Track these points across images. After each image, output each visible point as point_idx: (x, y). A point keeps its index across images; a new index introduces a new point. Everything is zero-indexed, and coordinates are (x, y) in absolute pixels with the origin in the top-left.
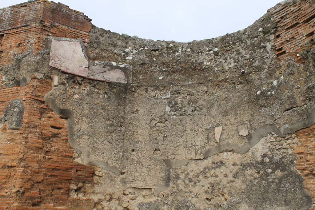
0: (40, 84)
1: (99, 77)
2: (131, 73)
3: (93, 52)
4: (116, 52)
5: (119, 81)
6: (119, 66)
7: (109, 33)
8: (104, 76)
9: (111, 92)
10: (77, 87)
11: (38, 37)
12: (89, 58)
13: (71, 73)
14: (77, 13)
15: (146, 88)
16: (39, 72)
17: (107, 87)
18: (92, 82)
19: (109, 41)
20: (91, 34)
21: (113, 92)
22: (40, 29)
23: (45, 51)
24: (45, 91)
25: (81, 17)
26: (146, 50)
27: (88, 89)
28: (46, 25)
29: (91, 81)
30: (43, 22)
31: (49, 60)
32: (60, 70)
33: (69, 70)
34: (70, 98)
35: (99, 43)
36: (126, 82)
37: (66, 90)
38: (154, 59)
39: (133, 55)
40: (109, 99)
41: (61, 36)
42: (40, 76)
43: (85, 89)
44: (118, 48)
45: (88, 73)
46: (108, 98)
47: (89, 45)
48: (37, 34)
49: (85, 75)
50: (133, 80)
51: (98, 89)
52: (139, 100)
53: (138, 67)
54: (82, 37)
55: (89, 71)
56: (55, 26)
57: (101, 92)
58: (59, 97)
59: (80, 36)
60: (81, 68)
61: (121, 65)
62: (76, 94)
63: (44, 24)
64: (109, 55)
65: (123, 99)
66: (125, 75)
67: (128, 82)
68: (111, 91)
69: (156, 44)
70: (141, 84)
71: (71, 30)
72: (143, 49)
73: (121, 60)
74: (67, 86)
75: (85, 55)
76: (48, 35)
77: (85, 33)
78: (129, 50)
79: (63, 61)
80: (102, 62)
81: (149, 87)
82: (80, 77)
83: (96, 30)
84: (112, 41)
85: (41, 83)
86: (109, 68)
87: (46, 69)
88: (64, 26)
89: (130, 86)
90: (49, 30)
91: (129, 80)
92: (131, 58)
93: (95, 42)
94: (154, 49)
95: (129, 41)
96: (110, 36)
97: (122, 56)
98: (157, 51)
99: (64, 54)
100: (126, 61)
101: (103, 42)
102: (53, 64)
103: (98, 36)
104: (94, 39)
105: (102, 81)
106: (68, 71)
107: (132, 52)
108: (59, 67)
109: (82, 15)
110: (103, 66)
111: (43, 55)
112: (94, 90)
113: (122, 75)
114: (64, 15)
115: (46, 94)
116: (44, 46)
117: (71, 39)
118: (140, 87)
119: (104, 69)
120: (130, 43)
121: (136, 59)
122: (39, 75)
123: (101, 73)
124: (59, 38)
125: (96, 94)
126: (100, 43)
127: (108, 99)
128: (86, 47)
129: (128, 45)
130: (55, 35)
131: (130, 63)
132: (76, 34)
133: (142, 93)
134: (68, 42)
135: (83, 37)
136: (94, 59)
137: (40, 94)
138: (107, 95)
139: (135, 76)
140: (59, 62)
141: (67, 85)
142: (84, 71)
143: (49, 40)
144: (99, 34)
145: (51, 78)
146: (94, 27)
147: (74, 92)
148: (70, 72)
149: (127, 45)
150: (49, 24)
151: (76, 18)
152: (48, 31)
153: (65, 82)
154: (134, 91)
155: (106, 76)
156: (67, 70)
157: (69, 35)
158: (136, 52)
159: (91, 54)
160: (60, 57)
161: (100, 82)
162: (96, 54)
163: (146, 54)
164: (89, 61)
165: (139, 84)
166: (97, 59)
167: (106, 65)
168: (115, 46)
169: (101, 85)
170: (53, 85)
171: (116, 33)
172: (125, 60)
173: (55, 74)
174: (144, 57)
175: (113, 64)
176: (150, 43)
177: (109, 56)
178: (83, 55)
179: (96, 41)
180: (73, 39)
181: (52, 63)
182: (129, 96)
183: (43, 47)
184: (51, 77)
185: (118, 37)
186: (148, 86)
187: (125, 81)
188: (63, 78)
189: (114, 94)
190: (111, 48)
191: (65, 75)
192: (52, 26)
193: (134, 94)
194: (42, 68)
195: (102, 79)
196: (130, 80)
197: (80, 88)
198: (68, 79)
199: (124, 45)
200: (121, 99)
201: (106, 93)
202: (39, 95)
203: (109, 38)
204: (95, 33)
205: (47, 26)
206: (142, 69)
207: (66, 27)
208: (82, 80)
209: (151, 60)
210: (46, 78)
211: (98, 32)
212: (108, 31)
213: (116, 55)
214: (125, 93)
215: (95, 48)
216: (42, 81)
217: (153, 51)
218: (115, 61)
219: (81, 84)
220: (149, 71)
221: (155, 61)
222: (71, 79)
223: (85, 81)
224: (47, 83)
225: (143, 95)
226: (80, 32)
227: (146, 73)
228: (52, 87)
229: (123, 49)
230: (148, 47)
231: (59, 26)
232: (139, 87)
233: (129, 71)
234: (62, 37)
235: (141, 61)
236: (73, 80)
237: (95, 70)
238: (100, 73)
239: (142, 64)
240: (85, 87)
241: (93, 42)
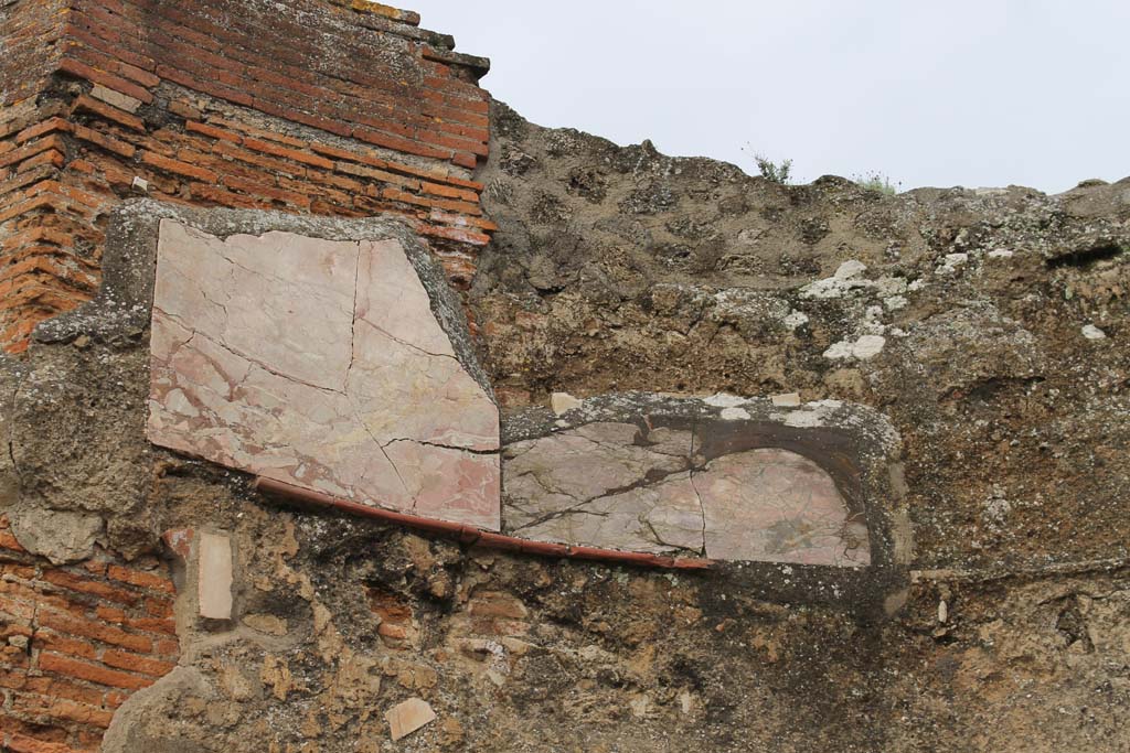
0: (64, 615)
1: (608, 527)
2: (898, 471)
3: (527, 323)
4: (736, 311)
5: (794, 556)
6: (779, 424)
7: (644, 167)
8: (656, 517)
9: (738, 662)
10: (412, 631)
11: (40, 201)
12: (499, 378)
13: (351, 504)
14: (362, 18)
15: (1060, 591)
16: (56, 499)
17: (691, 615)
18: (543, 580)
19: (658, 228)
20: (495, 176)
21: (754, 655)
22: (49, 141)
23: (107, 320)
24: (116, 679)
25: (392, 48)
26: (997, 262)
27: (518, 645)
28: (101, 110)
29: (536, 566)
30: (75, 87)
31: (147, 396)
32: (248, 475)
33: (328, 474)
34: (353, 729)
35: (568, 252)
36: (862, 558)
37: (310, 664)
38: (1091, 333)
39: (888, 318)
40: (723, 730)
41: (237, 196)
42: (66, 537)
43: (485, 652)
44: (739, 280)
45: (506, 501)
46: (709, 719)
47: (485, 264)
48: (24, 188)
49: (481, 518)
50: (924, 538)
51: (611, 642)
52: (1017, 713)
53: (947, 418)
54: (416, 199)
55: (514, 485)
56: (183, 122)
57: (640, 666)
58: (246, 729)
59: (403, 195)
60: (436, 460)
61: (790, 410)
62: (406, 692)
63: (81, 100)
64: (671, 338)
65: (854, 714)
66: (844, 494)
67: (875, 552)
68: (735, 652)
69: (1078, 209)
70: (1009, 560)
71: (322, 147)
72: (971, 263)
73: (787, 371)
74: (319, 626)
75: (457, 347)
76: (125, 192)
77: (439, 170)
78: (848, 285)
79: (269, 397)
80: (620, 401)
81: (1091, 587)
82: (433, 533)
83: (532, 147)
84: (682, 226)
85: (73, 604)
86: (685, 440)
87: (116, 469)
88: (259, 122)
89: (904, 595)
90: (128, 150)
91: (886, 532)
92: (869, 345)
93: (535, 245)
94: (1066, 246)
95: (831, 211)
96: (655, 185)
97: (790, 338)
98: (1102, 264)
99: (277, 340)
100: (829, 379)
101: (608, 239)
102: (184, 426)
103: (559, 191)
104: (525, 216)
105: (639, 567)
106: (320, 488)
107: (873, 297)
108: (234, 453)
109: (400, 27)
110: (634, 428)
111: (88, 348)
112: (569, 652)
113: (815, 498)
114: (249, 30)
115: (126, 705)
116: (92, 279)
117: (327, 220)
118: (1001, 593)
119: (639, 452)
120: (840, 226)
121: (922, 354)
122: (51, 532)
123: (626, 489)
124: (219, 209)
125: (592, 690)
126: (578, 247)
127: (717, 730)
128: (460, 281)
129: (825, 246)
130: (187, 190)
131: (867, 386)
132: (366, 180)
133: (1029, 643)
134: (303, 238)
135: (425, 202)
136: (542, 382)
137: (66, 706)
138: (698, 686)
139: (936, 501)
140: (231, 413)
141: (322, 614)
142: (463, 485)
143: (138, 225)
144: (563, 173)
145: (164, 557)
146: (506, 120)
147: (385, 678)
148: (339, 492)
149: (820, 248)
150: (130, 104)
151: (357, 54)
152: (122, 160)
153: (299, 584)
154: (948, 639)
155: (672, 519)
156: (311, 476)
157: (306, 187)
158: (905, 295)
159: (510, 339)
160: (235, 367)
161: (622, 578)
162: (556, 336)
163: (1004, 296)
164: (501, 402)
165: (984, 563)
166: (570, 379)
167: (657, 421)
168: (710, 265)
169: (629, 598)
170: (183, 618)
171: (707, 164)
172: (824, 367)
173: (202, 516)
174: (987, 324)
175: (718, 410)
176: (1021, 209)
177: (670, 351)
178: (446, 347)
179: (541, 231)
180: (339, 223)
181: (166, 422)
182: (903, 682)
183: (84, 288)
184: (164, 541)
185: (727, 191)
186: (1075, 574)
187: (853, 544)
188: (281, 549)
189: (759, 673)
190: (674, 283)
191: (291, 529)
192: (152, 120)
193: (957, 665)
194: (80, 466)
195: (634, 546)
196: (894, 534)
197: (441, 641)
198: (323, 559)
199: (793, 247)
200: (838, 714)
201: (684, 673)
202: (55, 711)
203: (649, 200)
204: (524, 168)
205: (114, 115)
206: (991, 428)
207: (276, 128)
208: (454, 570)
209: (1065, 343)
210: (119, 555)
211: (548, 160)
212: (634, 148)
213: (729, 337)
214: (868, 661)
215: (543, 293)
216: (86, 586)
217: (1059, 273)
218: (731, 390)
219: (443, 606)
220: (1060, 440)
221: (1105, 349)
222: (355, 559)
223: (479, 578)
224: (131, 604)
225: (1041, 659)
226: (400, 161)
227: (1038, 459)
228: (184, 635)
229: (784, 283)
230: (1008, 244)
231: (213, 119)
232: (990, 590)
233: (876, 462)
234: (249, 204)
235: (967, 364)
236: (369, 566)
237: (559, 474)
238: (610, 492)
239: (988, 387)
240: (488, 626)
241: (521, 241)
